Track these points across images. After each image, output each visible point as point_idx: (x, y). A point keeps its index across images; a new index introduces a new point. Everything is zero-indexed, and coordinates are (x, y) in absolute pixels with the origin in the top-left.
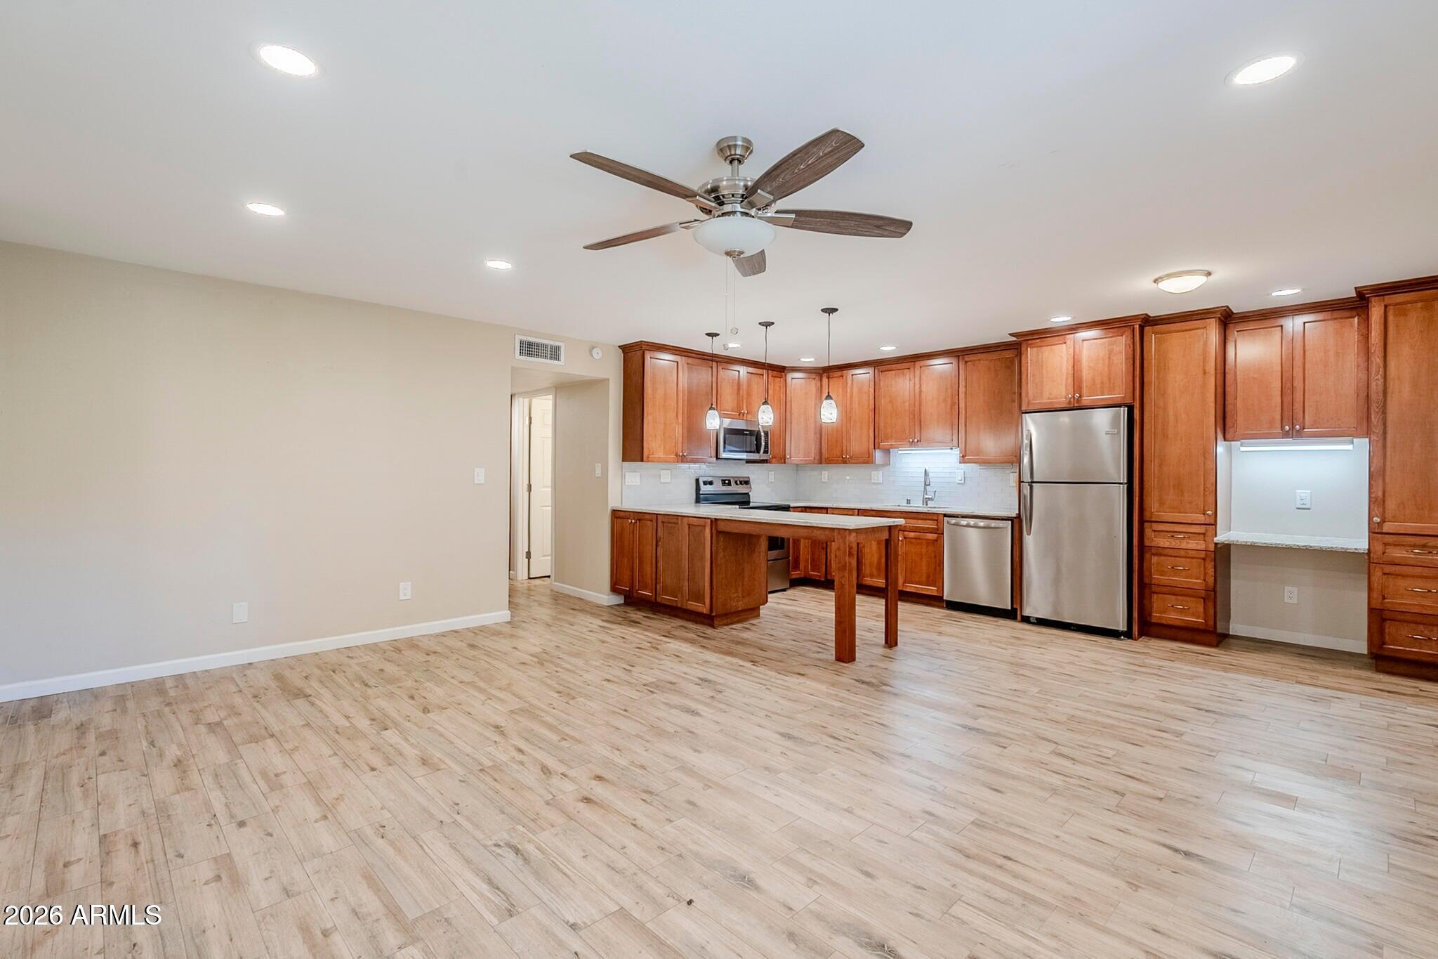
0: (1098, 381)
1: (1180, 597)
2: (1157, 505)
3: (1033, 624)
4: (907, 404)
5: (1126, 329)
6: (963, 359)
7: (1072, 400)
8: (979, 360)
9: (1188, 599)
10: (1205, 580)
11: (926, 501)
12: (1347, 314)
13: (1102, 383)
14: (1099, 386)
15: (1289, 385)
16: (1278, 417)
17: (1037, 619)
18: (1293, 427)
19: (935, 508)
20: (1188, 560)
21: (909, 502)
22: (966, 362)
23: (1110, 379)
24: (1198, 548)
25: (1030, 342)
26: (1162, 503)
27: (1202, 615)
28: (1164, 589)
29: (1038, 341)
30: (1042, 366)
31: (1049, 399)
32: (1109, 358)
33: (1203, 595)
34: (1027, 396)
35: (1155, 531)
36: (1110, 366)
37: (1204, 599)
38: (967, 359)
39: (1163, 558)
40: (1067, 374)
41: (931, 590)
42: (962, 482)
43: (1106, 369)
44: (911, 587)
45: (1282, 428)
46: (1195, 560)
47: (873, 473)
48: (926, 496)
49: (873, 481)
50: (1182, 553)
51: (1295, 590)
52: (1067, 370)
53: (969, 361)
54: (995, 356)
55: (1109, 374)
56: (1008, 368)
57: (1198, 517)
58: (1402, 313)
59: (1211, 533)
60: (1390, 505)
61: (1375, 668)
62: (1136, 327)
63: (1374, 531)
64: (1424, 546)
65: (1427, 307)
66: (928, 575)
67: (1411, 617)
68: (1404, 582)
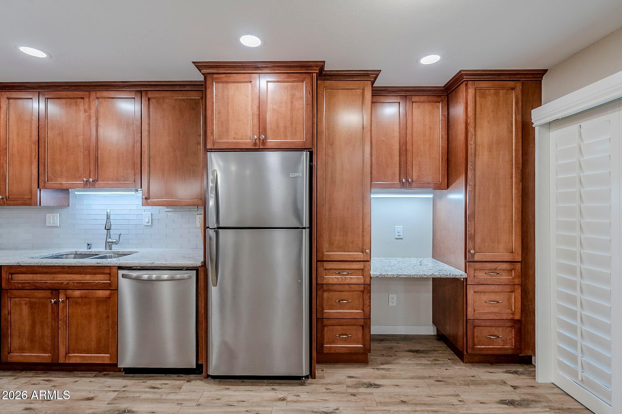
0: (281, 124)
1: (344, 327)
2: (327, 245)
5: (306, 75)
6: (146, 94)
7: (257, 141)
8: (163, 97)
9: (351, 327)
10: (363, 311)
11: (109, 245)
12: (436, 99)
13: (285, 127)
14: (282, 130)
15: (404, 147)
16: (397, 172)
18: (407, 180)
20: (351, 293)
21: (89, 246)
22: (149, 99)
23: (292, 123)
24: (359, 282)
25: (215, 76)
26: (331, 244)
27: (361, 341)
28: (334, 322)
29: (224, 75)
30: (228, 104)
31: (234, 138)
32: (292, 102)
33: (362, 323)
34: (212, 133)
35: (325, 269)
36: (292, 110)
37: (363, 326)
38: (149, 96)
39: (331, 293)
40: (253, 114)
41: (104, 358)
42: (150, 224)
43: (289, 112)
44: (76, 358)
45: (400, 180)
46: (355, 293)
47: (48, 215)
48: (110, 240)
49: (47, 225)
50: (347, 287)
51: (395, 296)
52: (252, 110)
53: (153, 98)
55: (292, 118)
56: (194, 109)
57: (359, 255)
58: (483, 96)
59: (366, 269)
60: (478, 240)
61: (465, 360)
62: (315, 75)
63: (469, 261)
64: (496, 269)
65: (497, 94)
66: (99, 341)
67: (488, 323)
68: (485, 297)
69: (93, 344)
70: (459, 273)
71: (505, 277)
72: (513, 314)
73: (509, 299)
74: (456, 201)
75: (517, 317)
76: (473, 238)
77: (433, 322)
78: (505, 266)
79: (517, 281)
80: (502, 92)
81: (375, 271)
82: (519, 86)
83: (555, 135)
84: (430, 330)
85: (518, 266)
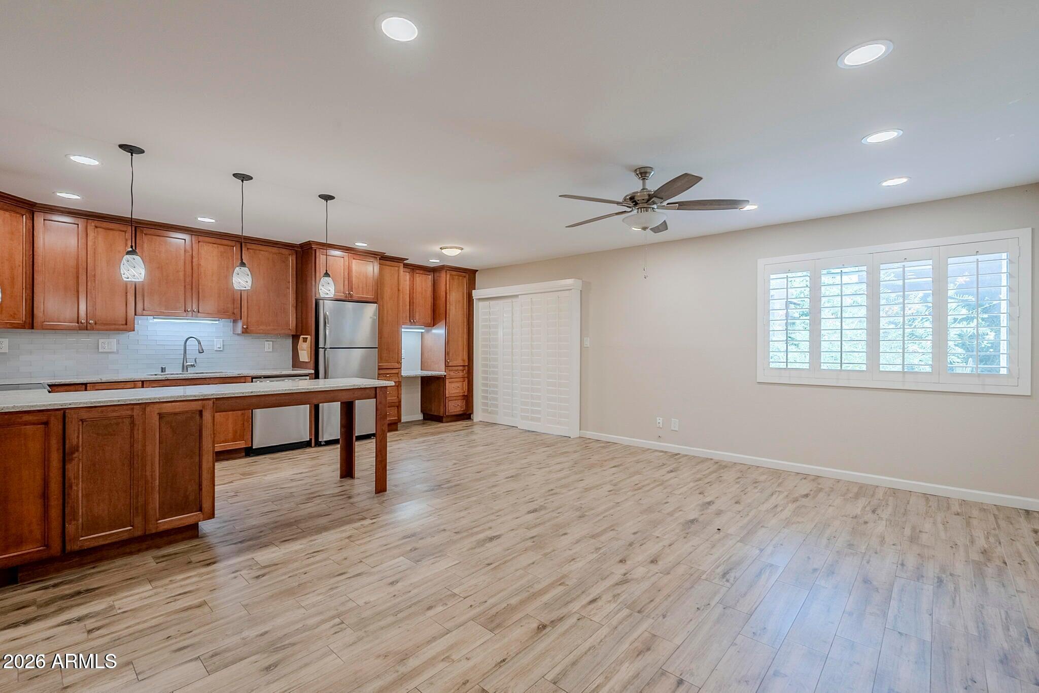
0: (361, 286)
3: (324, 445)
4: (181, 274)
5: (374, 258)
7: (348, 296)
8: (260, 250)
9: (392, 407)
10: (397, 398)
11: (185, 368)
13: (362, 288)
14: (361, 289)
15: (412, 301)
16: (408, 315)
17: (325, 442)
19: (203, 373)
21: (163, 370)
22: (248, 249)
23: (366, 286)
24: (397, 383)
25: (321, 250)
27: (396, 415)
29: (326, 251)
32: (366, 273)
33: (397, 405)
37: (398, 407)
38: (249, 247)
40: (345, 278)
41: (244, 444)
42: (221, 349)
43: (365, 279)
45: (410, 321)
46: (393, 387)
47: (101, 341)
48: (188, 363)
49: (100, 351)
52: (344, 276)
53: (250, 249)
54: (275, 250)
55: (366, 283)
56: (284, 262)
57: (397, 365)
58: (453, 279)
59: (400, 373)
60: (450, 355)
61: (444, 421)
62: (378, 258)
63: (447, 366)
64: (458, 370)
65: (458, 279)
66: (235, 432)
67: (455, 398)
68: (453, 385)
69: (230, 436)
70: (443, 373)
71: (461, 374)
72: (464, 392)
73: (463, 385)
74: (439, 335)
75: (466, 394)
76: (448, 354)
77: (421, 411)
78: (461, 368)
79: (466, 375)
80: (461, 278)
81: (404, 373)
82: (467, 277)
83: (481, 304)
84: (420, 417)
85: (467, 367)
